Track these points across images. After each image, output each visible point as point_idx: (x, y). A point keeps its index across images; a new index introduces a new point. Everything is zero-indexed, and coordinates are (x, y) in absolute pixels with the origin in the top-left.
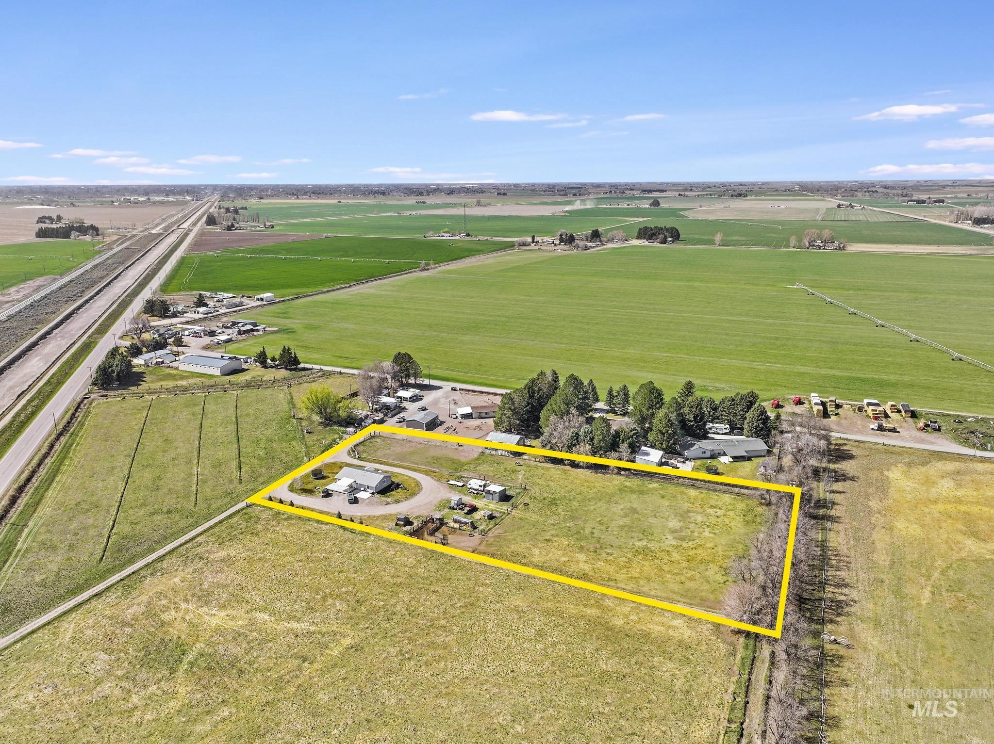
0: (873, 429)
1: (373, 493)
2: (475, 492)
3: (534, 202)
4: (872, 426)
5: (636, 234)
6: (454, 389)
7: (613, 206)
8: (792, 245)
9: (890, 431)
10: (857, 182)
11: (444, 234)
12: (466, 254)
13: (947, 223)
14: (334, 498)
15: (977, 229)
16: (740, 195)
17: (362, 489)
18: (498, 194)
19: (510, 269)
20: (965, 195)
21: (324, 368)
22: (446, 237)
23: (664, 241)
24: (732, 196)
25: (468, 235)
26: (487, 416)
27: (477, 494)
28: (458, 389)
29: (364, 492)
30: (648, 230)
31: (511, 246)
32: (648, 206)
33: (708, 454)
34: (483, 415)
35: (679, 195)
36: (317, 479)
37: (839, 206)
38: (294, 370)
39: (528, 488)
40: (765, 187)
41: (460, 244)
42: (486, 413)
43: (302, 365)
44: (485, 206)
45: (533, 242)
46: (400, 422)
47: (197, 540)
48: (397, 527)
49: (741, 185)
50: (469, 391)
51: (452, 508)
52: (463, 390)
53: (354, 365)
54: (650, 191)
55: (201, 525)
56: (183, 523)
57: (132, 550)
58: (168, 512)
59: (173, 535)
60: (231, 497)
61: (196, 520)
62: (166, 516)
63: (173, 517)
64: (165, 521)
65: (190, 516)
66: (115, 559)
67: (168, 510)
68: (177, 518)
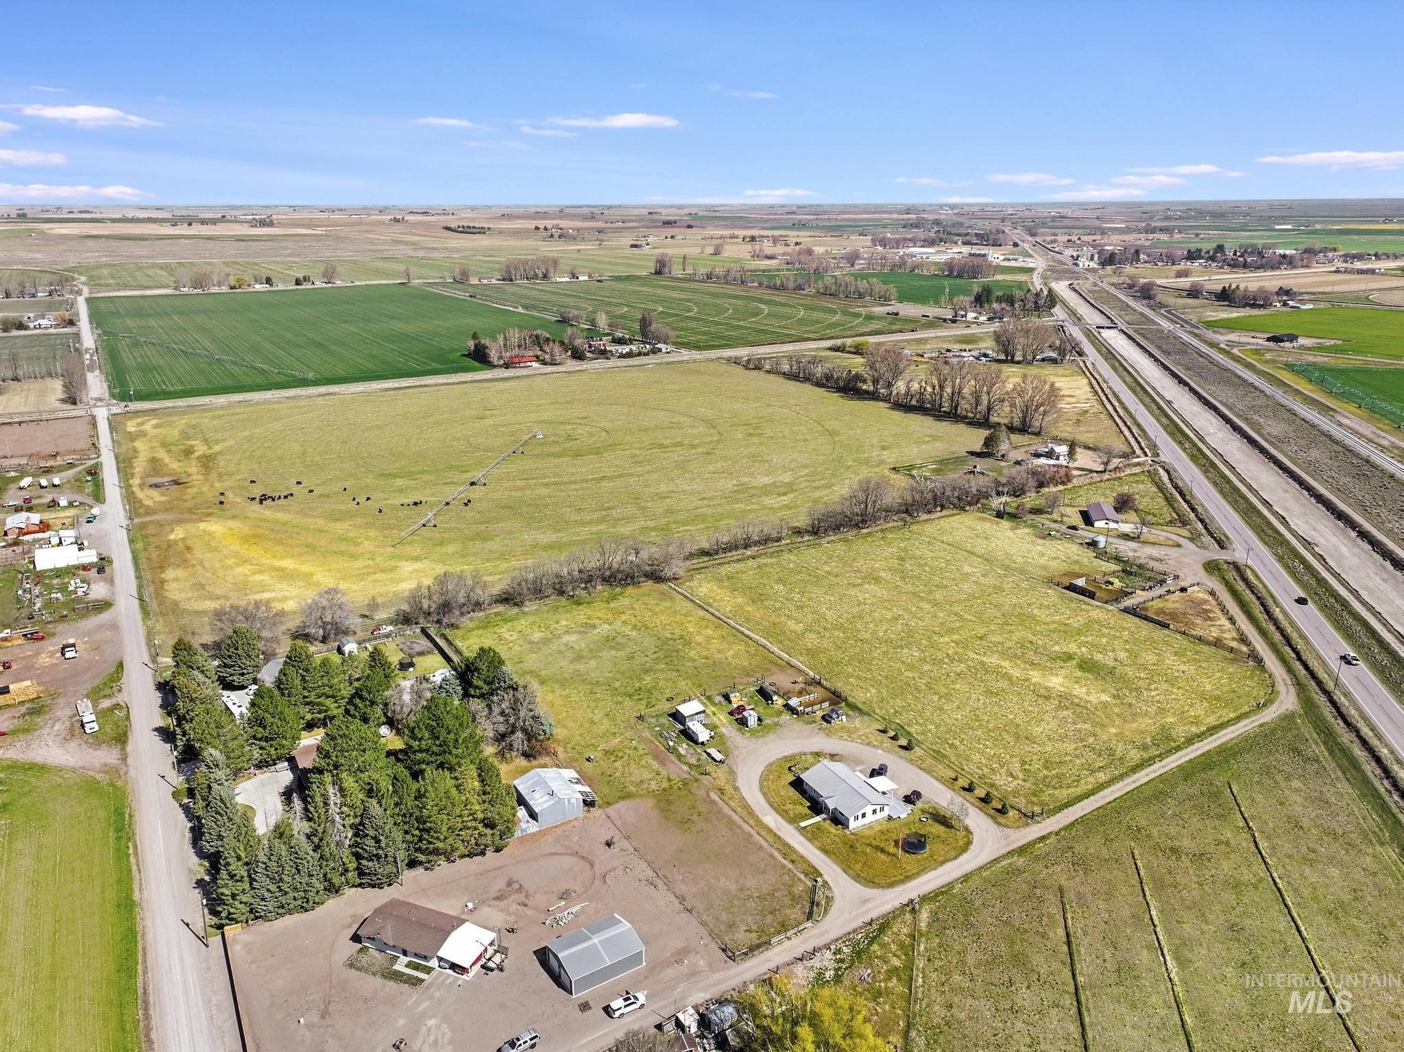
55: (1110, 803)
56: (1140, 817)
57: (1194, 790)
58: (1175, 851)
59: (1148, 800)
60: (1073, 853)
61: (1122, 818)
62: (1177, 844)
63: (1163, 838)
64: (1173, 831)
65: (1137, 832)
66: (1212, 784)
67: (1179, 859)
68: (1155, 833)
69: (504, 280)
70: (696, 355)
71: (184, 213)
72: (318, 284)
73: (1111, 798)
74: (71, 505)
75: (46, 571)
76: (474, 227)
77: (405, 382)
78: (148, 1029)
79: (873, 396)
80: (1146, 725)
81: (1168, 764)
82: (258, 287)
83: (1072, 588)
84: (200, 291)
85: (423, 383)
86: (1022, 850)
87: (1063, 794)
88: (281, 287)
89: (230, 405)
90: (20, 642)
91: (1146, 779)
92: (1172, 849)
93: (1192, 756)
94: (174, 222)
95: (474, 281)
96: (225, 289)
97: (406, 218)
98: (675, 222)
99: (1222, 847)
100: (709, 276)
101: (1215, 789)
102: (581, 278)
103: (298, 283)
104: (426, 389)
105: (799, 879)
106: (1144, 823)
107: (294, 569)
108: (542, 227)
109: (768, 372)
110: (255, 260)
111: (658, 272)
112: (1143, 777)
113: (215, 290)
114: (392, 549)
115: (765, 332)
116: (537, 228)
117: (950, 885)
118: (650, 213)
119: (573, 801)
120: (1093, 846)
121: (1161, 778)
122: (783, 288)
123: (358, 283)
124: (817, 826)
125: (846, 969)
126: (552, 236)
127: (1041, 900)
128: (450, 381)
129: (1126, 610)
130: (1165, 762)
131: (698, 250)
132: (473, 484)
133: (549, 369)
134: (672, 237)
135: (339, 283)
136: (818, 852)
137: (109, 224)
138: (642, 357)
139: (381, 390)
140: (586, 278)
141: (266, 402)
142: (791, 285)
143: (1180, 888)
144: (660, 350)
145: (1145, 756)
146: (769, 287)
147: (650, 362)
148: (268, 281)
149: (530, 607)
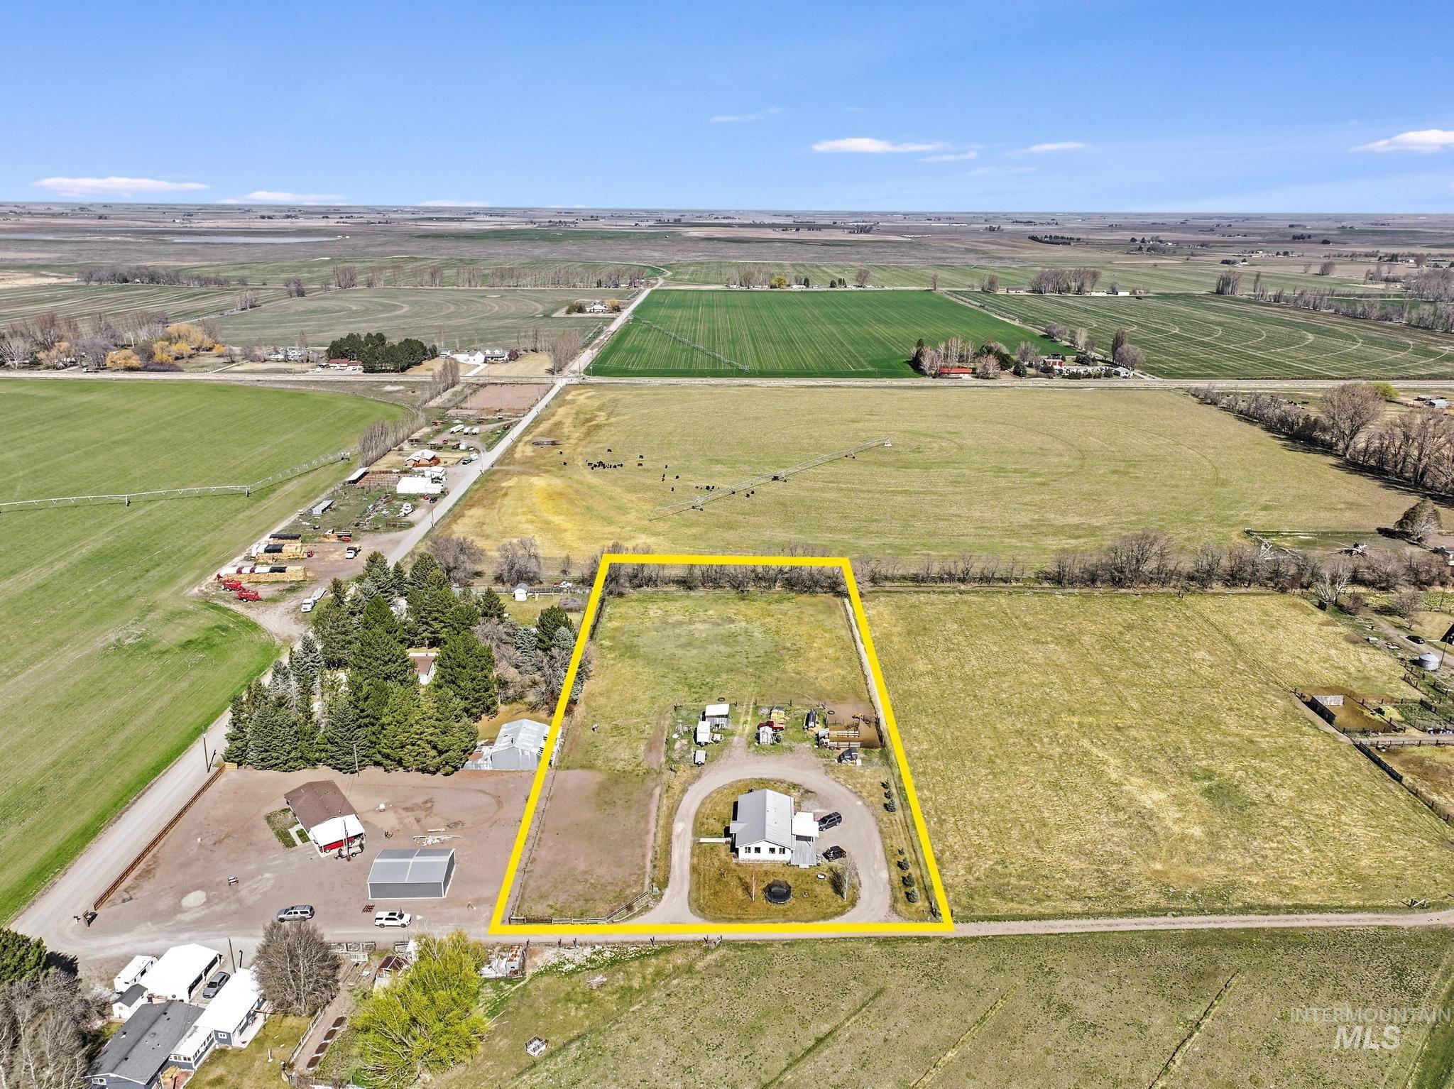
56: (1069, 962)
57: (1180, 960)
58: (1065, 1009)
59: (1102, 949)
60: (940, 965)
61: (1045, 954)
62: (1077, 1003)
63: (1068, 991)
64: (1090, 989)
66: (1214, 963)
67: (1058, 1018)
68: (1065, 983)
69: (1033, 291)
70: (1157, 382)
71: (807, 219)
72: (851, 287)
73: (1056, 931)
74: (468, 449)
75: (401, 494)
76: (1062, 238)
77: (822, 382)
78: (127, 809)
79: (1328, 449)
80: (1213, 874)
81: (1183, 923)
82: (796, 287)
83: (1313, 705)
84: (744, 288)
85: (839, 384)
86: (884, 941)
87: (1003, 907)
88: (815, 288)
89: (662, 386)
90: (334, 540)
91: (1130, 928)
92: (1063, 1006)
93: (1226, 926)
94: (785, 228)
95: (1001, 291)
96: (766, 288)
97: (1002, 227)
98: (1309, 237)
99: (1131, 1029)
100: (1277, 299)
102: (1120, 294)
103: (832, 285)
104: (839, 389)
105: (643, 884)
106: (1065, 968)
107: (558, 525)
108: (1139, 239)
109: (1224, 409)
110: (818, 263)
111: (1220, 292)
112: (1129, 924)
113: (759, 288)
114: (646, 522)
115: (1276, 364)
116: (1133, 240)
117: (769, 943)
118: (1291, 226)
119: (527, 753)
120: (972, 967)
122: (1364, 317)
123: (887, 288)
124: (713, 847)
125: (588, 969)
126: (1140, 249)
127: (846, 992)
128: (867, 384)
129: (1361, 747)
130: (1181, 919)
131: (1301, 269)
132: (776, 478)
133: (980, 382)
134: (1286, 254)
135: (869, 287)
136: (687, 867)
137: (736, 229)
138: (1092, 380)
139: (796, 386)
140: (1127, 294)
141: (691, 386)
142: (1375, 313)
144: (1118, 374)
145: (1163, 903)
146: (1346, 315)
147: (1091, 385)
148: (807, 283)
149: (700, 592)
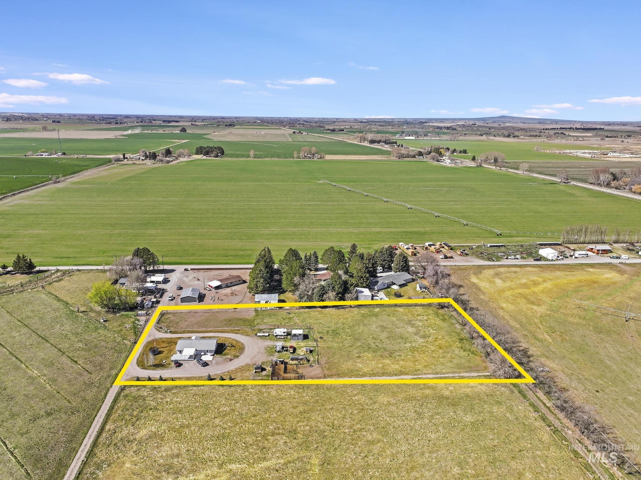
0: (442, 258)
1: (213, 355)
2: (283, 337)
3: (90, 128)
4: (441, 257)
5: (194, 151)
6: (186, 270)
7: (153, 132)
8: (295, 156)
9: (450, 258)
10: (287, 118)
11: (42, 154)
12: (77, 169)
13: (356, 143)
14: (185, 365)
15: (372, 146)
16: (231, 125)
17: (202, 354)
18: (53, 122)
19: (125, 179)
20: (349, 127)
21: (60, 268)
22: (45, 155)
23: (217, 156)
24: (226, 126)
25: (64, 154)
26: (232, 285)
27: (284, 338)
28: (189, 269)
29: (205, 356)
30: (203, 148)
31: (109, 161)
32: (178, 132)
33: (386, 286)
34: (229, 285)
35: (192, 124)
36: (156, 355)
37: (294, 132)
38: (31, 273)
39: (311, 327)
40: (240, 120)
41: (64, 161)
42: (231, 283)
43: (37, 268)
44: (51, 131)
45: (124, 158)
46: (172, 300)
47: (107, 427)
48: (258, 374)
49: (223, 118)
50: (199, 269)
51: (279, 352)
52: (193, 269)
53: (82, 263)
54: (169, 122)
55: (96, 416)
56: (76, 419)
57: (52, 456)
58: (49, 414)
59: (77, 431)
60: (96, 386)
61: (85, 413)
62: (50, 418)
63: (58, 416)
64: (55, 423)
65: (74, 411)
66: (42, 468)
67: (46, 412)
68: (64, 416)
73: (96, 419)
81: (77, 463)
91: (84, 443)
92: (52, 414)
99: (25, 431)
101: (39, 466)
106: (72, 418)
112: (88, 442)
120: (90, 395)
121: (75, 451)
127: (95, 366)
130: (80, 462)
143: (41, 400)
145: (94, 459)
